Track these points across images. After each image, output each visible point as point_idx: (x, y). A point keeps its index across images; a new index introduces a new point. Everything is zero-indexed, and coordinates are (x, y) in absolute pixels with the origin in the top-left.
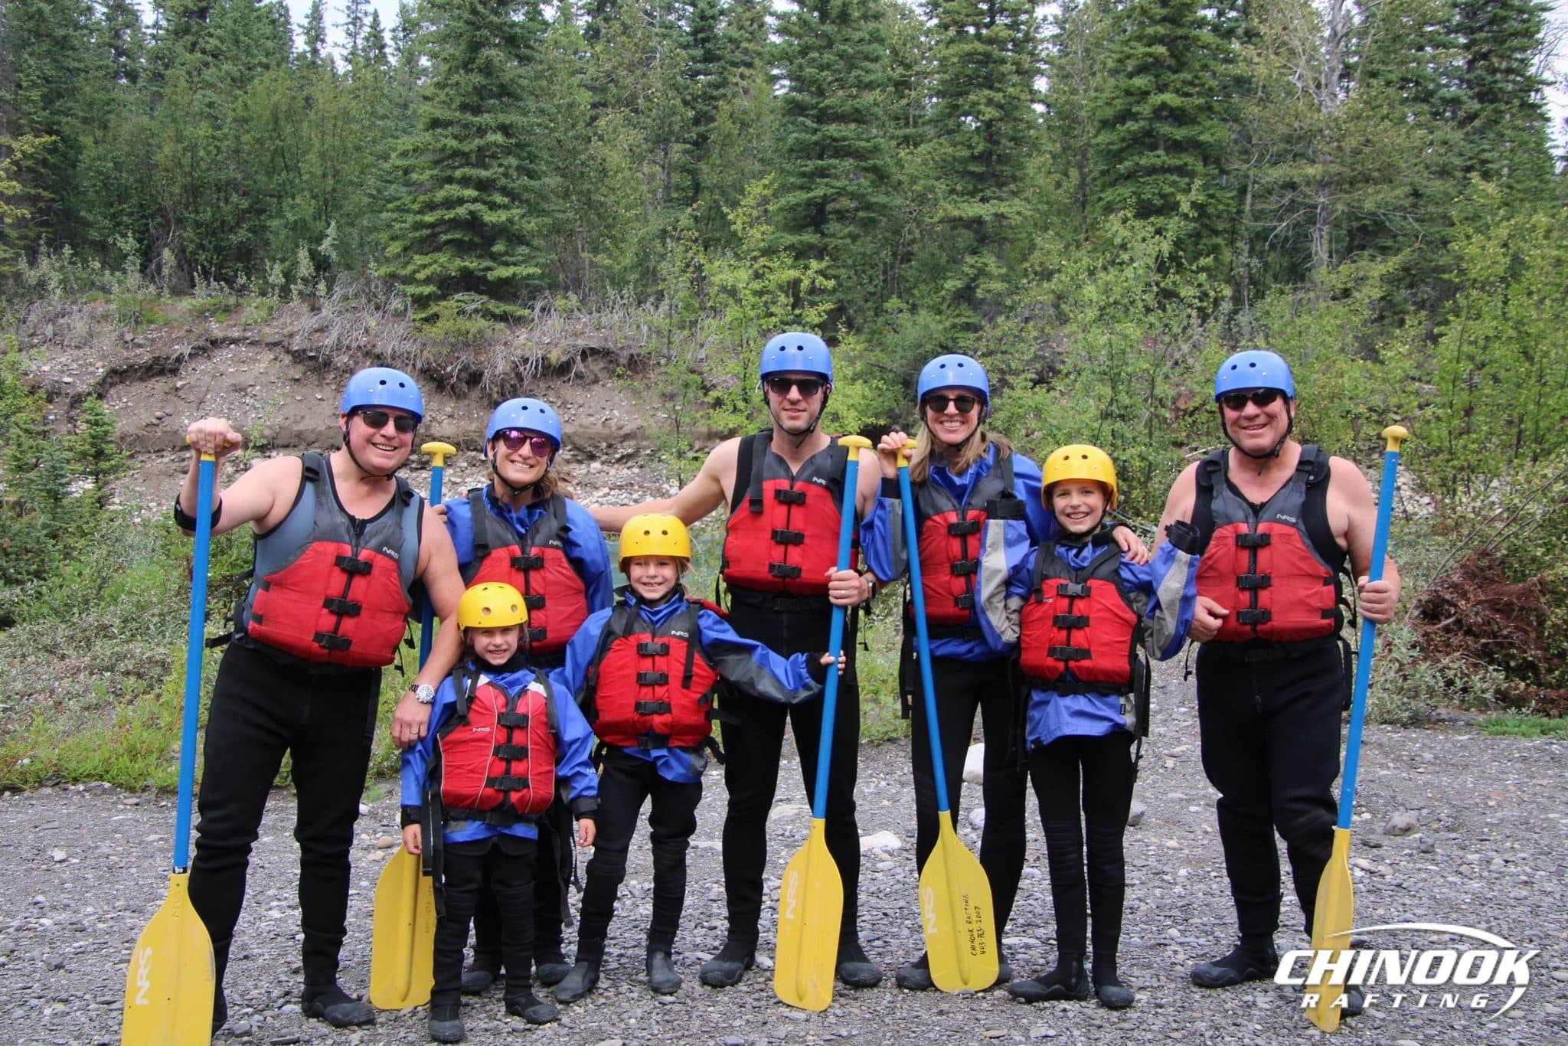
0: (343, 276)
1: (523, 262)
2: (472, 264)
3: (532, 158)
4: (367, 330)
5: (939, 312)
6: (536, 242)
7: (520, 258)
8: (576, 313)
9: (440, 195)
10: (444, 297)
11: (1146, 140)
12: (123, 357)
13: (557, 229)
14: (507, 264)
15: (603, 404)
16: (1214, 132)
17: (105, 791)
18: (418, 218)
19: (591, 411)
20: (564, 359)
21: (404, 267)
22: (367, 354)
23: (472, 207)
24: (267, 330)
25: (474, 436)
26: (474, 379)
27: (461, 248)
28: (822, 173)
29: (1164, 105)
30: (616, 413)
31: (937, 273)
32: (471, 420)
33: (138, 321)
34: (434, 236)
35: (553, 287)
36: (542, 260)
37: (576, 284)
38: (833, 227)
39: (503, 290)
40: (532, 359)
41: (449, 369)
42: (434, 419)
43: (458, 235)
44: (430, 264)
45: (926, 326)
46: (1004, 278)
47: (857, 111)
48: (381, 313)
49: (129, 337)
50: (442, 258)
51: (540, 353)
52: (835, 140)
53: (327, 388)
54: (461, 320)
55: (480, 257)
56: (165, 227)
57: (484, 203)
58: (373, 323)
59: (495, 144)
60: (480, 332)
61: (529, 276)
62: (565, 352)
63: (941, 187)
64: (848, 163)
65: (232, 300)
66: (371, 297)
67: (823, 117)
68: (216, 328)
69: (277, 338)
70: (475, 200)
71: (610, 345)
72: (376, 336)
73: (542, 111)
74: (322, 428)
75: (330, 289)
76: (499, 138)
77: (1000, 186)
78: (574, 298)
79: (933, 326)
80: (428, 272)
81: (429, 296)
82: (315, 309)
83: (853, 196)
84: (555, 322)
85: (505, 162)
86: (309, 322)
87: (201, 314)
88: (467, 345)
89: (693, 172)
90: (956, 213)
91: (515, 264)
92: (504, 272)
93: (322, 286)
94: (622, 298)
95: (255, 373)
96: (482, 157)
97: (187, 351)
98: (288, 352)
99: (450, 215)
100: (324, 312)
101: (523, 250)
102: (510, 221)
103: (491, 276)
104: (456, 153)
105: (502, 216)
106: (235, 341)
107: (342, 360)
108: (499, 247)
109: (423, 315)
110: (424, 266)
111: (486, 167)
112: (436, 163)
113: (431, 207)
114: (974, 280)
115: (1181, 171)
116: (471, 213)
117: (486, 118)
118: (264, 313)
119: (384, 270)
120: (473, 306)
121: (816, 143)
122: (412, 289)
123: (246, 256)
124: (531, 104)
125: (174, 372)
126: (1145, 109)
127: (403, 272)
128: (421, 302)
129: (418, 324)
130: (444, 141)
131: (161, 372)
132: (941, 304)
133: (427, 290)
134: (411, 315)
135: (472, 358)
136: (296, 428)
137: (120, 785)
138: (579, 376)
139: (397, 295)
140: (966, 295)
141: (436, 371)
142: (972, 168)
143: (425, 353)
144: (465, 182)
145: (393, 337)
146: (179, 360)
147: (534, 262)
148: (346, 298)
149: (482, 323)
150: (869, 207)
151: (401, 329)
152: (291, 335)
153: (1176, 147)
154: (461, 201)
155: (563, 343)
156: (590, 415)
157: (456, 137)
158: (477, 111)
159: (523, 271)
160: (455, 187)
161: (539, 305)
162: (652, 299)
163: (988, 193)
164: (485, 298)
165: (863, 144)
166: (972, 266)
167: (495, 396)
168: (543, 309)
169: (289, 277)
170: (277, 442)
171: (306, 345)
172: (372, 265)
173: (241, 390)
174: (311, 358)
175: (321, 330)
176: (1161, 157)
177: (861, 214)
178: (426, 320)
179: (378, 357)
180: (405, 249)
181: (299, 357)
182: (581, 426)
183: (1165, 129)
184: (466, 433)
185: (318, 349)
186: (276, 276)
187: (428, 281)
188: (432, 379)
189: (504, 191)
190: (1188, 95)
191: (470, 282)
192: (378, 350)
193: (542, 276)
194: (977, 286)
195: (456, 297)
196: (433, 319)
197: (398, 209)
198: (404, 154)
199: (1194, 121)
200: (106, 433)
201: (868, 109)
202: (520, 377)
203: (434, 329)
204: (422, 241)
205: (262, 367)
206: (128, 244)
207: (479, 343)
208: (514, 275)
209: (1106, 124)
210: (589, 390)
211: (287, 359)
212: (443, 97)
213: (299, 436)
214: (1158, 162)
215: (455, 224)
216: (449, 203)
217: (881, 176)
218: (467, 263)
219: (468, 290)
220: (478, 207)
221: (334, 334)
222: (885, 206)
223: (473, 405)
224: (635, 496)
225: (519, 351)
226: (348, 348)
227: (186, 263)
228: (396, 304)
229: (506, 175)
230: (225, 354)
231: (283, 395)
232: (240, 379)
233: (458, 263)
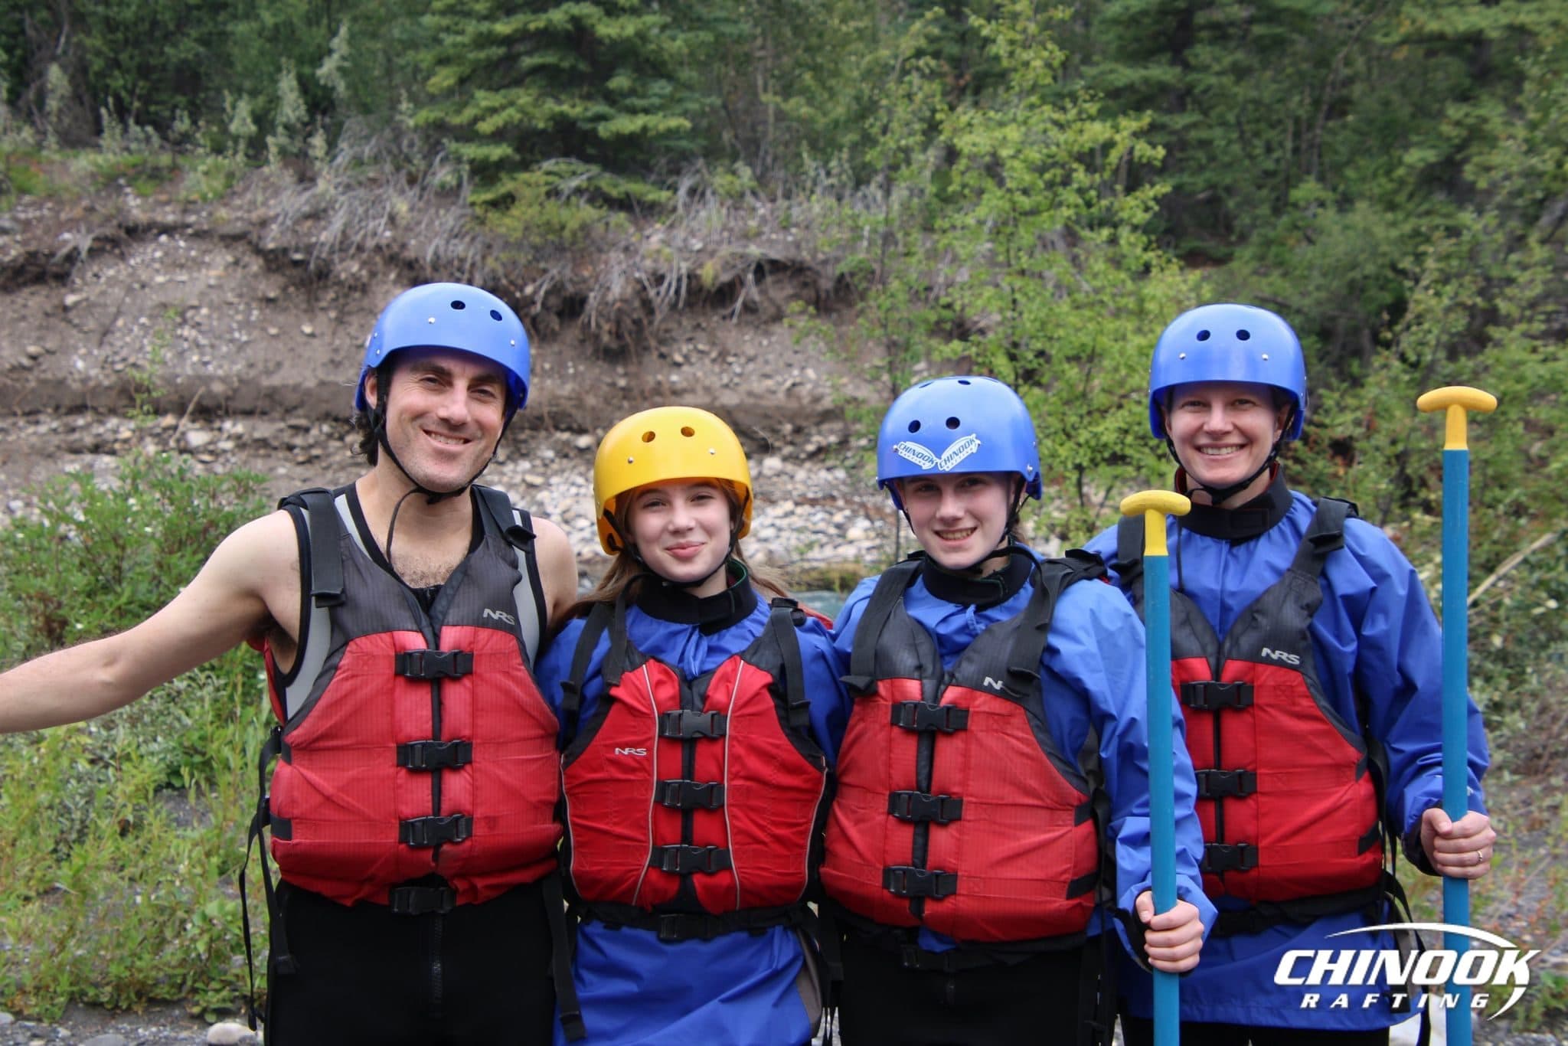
0: (354, 124)
1: (661, 108)
2: (573, 108)
4: (392, 219)
5: (1392, 207)
6: (685, 74)
7: (656, 101)
8: (749, 199)
10: (525, 166)
13: (720, 52)
14: (633, 111)
15: (789, 356)
18: (485, 26)
19: (768, 369)
20: (725, 278)
21: (458, 112)
22: (392, 260)
23: (576, 10)
24: (223, 213)
25: (567, 406)
26: (571, 307)
27: (556, 81)
30: (811, 373)
31: (1390, 136)
32: (564, 378)
34: (512, 59)
35: (713, 153)
36: (693, 106)
37: (751, 149)
38: (1205, 53)
39: (625, 155)
40: (671, 278)
41: (529, 290)
43: (550, 59)
44: (503, 108)
45: (1367, 232)
48: (416, 190)
50: (524, 97)
51: (684, 267)
53: (322, 318)
54: (551, 205)
55: (588, 97)
56: (55, 27)
58: (402, 207)
60: (585, 227)
61: (671, 133)
62: (727, 266)
65: (165, 159)
66: (401, 161)
68: (135, 206)
69: (239, 227)
71: (805, 255)
72: (408, 229)
74: (311, 383)
75: (331, 144)
78: (746, 173)
79: (1380, 231)
80: (498, 120)
81: (502, 164)
82: (306, 179)
84: (711, 215)
86: (292, 201)
87: (110, 182)
88: (560, 249)
90: (1435, 26)
91: (646, 111)
92: (627, 125)
93: (318, 141)
94: (828, 174)
95: (200, 286)
97: (85, 243)
98: (258, 251)
99: (538, 23)
100: (321, 185)
101: (662, 87)
102: (642, 36)
103: (604, 130)
105: (628, 27)
106: (168, 230)
107: (350, 268)
108: (620, 81)
109: (489, 196)
110: (493, 111)
114: (1461, 147)
116: (574, 19)
118: (218, 184)
119: (426, 115)
120: (575, 183)
122: (470, 151)
125: (62, 278)
127: (456, 120)
128: (485, 172)
129: (479, 211)
131: (40, 279)
132: (1396, 192)
133: (498, 152)
134: (468, 194)
135: (568, 273)
136: (266, 382)
138: (750, 308)
139: (443, 161)
140: (1443, 177)
143: (490, 262)
145: (435, 232)
146: (71, 258)
147: (678, 109)
148: (358, 162)
149: (587, 212)
151: (449, 218)
152: (264, 223)
155: (725, 251)
156: (767, 376)
159: (660, 123)
161: (685, 184)
162: (879, 178)
164: (595, 169)
166: (1458, 124)
167: (606, 338)
168: (692, 192)
169: (263, 121)
170: (232, 405)
171: (288, 240)
172: (404, 106)
174: (296, 264)
175: (317, 215)
178: (494, 204)
179: (410, 265)
180: (462, 81)
181: (275, 261)
182: (750, 394)
184: (554, 400)
185: (309, 249)
186: (241, 122)
187: (498, 136)
191: (569, 140)
192: (410, 254)
193: (693, 134)
194: (1466, 160)
195: (548, 165)
196: (504, 203)
202: (648, 306)
203: (507, 221)
204: (492, 66)
205: (212, 275)
207: (581, 247)
208: (645, 129)
210: (767, 334)
211: (256, 264)
213: (272, 394)
215: (547, 38)
218: (565, 108)
219: (566, 154)
220: (587, 9)
221: (338, 222)
222: (1302, 14)
223: (569, 353)
224: (839, 518)
225: (648, 263)
226: (360, 248)
227: (88, 91)
228: (444, 175)
230: (154, 251)
231: (246, 325)
232: (175, 296)
233: (551, 106)
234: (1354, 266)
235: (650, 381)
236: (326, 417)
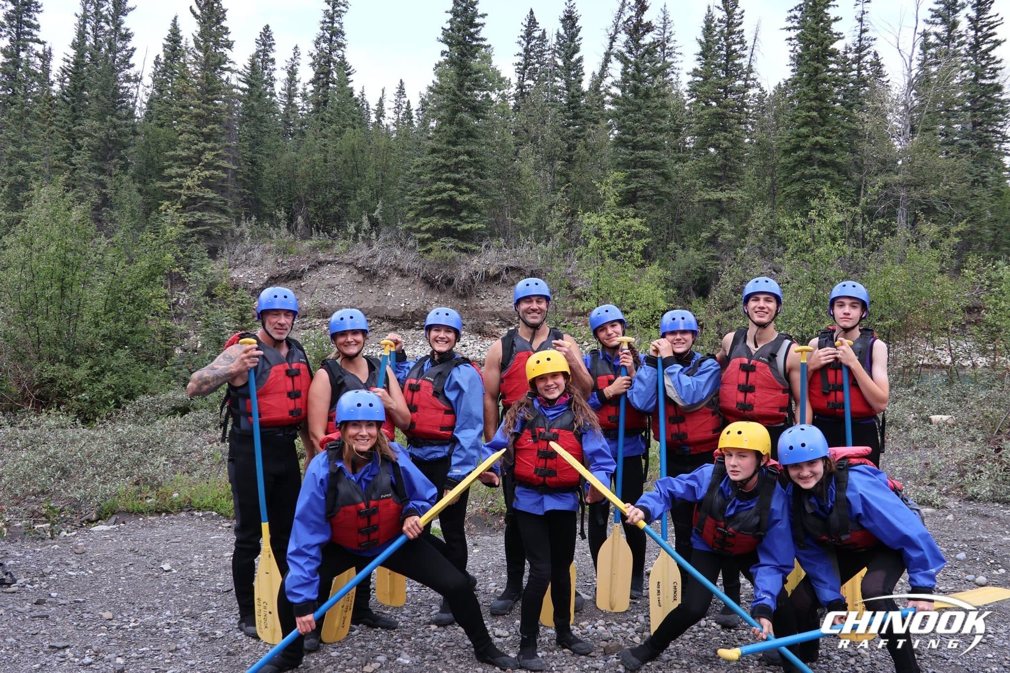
0: (384, 229)
1: (476, 221)
2: (450, 222)
3: (483, 168)
4: (395, 257)
5: (698, 250)
6: (484, 211)
7: (475, 219)
8: (504, 248)
9: (435, 187)
10: (435, 240)
11: (808, 160)
12: (277, 270)
13: (493, 205)
14: (468, 223)
16: (844, 158)
17: (213, 518)
18: (423, 199)
20: (497, 272)
21: (415, 224)
23: (450, 193)
24: (346, 257)
26: (450, 282)
27: (444, 214)
28: (636, 176)
29: (817, 141)
31: (697, 228)
33: (285, 251)
34: (431, 208)
35: (492, 235)
36: (486, 221)
37: (504, 234)
38: (639, 204)
39: (466, 236)
40: (480, 273)
41: (437, 277)
42: (428, 303)
43: (443, 208)
44: (429, 223)
45: (693, 256)
46: (733, 232)
47: (654, 143)
48: (403, 248)
49: (280, 261)
50: (435, 219)
51: (484, 269)
52: (642, 158)
53: (375, 287)
54: (443, 251)
55: (454, 219)
56: (301, 205)
57: (457, 191)
58: (399, 253)
59: (463, 161)
60: (453, 258)
61: (479, 229)
62: (497, 269)
63: (700, 183)
64: (649, 171)
65: (330, 242)
66: (398, 240)
67: (635, 147)
68: (321, 256)
69: (351, 261)
70: (452, 190)
71: (521, 265)
72: (400, 260)
73: (488, 144)
74: (371, 307)
75: (377, 235)
76: (466, 158)
77: (731, 183)
78: (502, 240)
79: (696, 257)
80: (427, 226)
81: (428, 239)
82: (370, 246)
83: (652, 188)
84: (492, 253)
85: (468, 170)
86: (366, 253)
87: (314, 249)
88: (446, 265)
89: (567, 176)
90: (707, 197)
91: (472, 223)
92: (466, 227)
93: (374, 234)
94: (528, 241)
95: (339, 279)
96: (457, 167)
97: (307, 267)
98: (356, 268)
99: (439, 197)
100: (375, 247)
101: (477, 215)
102: (470, 200)
103: (459, 228)
104: (444, 166)
105: (466, 198)
106: (330, 262)
107: (383, 272)
108: (464, 214)
109: (424, 249)
110: (426, 224)
111: (458, 173)
112: (433, 171)
113: (430, 193)
114: (717, 233)
115: (826, 177)
116: (450, 196)
117: (459, 148)
118: (345, 248)
119: (405, 226)
120: (450, 244)
121: (632, 160)
122: (418, 236)
123: (339, 220)
124: (483, 141)
125: (300, 278)
126: (807, 144)
127: (415, 227)
128: (423, 242)
129: (421, 254)
130: (437, 160)
131: (294, 278)
132: (700, 245)
133: (427, 236)
134: (418, 249)
135: (448, 272)
137: (222, 514)
138: (504, 282)
139: (411, 239)
140: (712, 241)
141: (430, 278)
142: (715, 173)
143: (425, 269)
144: (448, 180)
145: (408, 261)
146: (303, 272)
147: (482, 222)
148: (386, 240)
149: (454, 253)
150: (660, 194)
151: (413, 256)
152: (358, 259)
153: (823, 164)
154: (445, 190)
155: (496, 264)
157: (443, 158)
158: (455, 144)
159: (476, 226)
160: (442, 183)
161: (484, 244)
162: (543, 241)
163: (724, 187)
164: (456, 240)
165: (657, 161)
166: (716, 225)
167: (460, 291)
168: (486, 246)
169: (358, 229)
171: (365, 264)
172: (399, 223)
173: (333, 287)
174: (367, 271)
175: (373, 256)
176: (816, 169)
177: (657, 197)
178: (426, 251)
179: (401, 271)
180: (417, 215)
181: (361, 270)
182: (505, 308)
183: (818, 155)
185: (371, 267)
186: (351, 229)
187: (427, 231)
188: (428, 282)
189: (467, 185)
190: (830, 138)
191: (448, 232)
192: (401, 267)
193: (487, 229)
194: (719, 236)
195: (442, 239)
196: (429, 251)
197: (413, 194)
198: (417, 167)
199: (833, 152)
200: (247, 307)
201: (660, 142)
202: (473, 281)
203: (430, 256)
204: (425, 210)
205: (343, 275)
206: (281, 214)
207: (452, 263)
208: (471, 228)
209: (787, 152)
211: (355, 272)
212: (438, 138)
214: (814, 172)
215: (442, 202)
216: (440, 191)
217: (666, 177)
218: (447, 222)
220: (453, 193)
221: (379, 259)
222: (669, 193)
223: (449, 296)
225: (473, 268)
226: (386, 266)
227: (309, 223)
228: (411, 243)
229: (468, 177)
230: (325, 269)
231: (352, 290)
232: (332, 282)
233: (443, 222)
234: (689, 268)
235: (474, 304)
236: (376, 317)
